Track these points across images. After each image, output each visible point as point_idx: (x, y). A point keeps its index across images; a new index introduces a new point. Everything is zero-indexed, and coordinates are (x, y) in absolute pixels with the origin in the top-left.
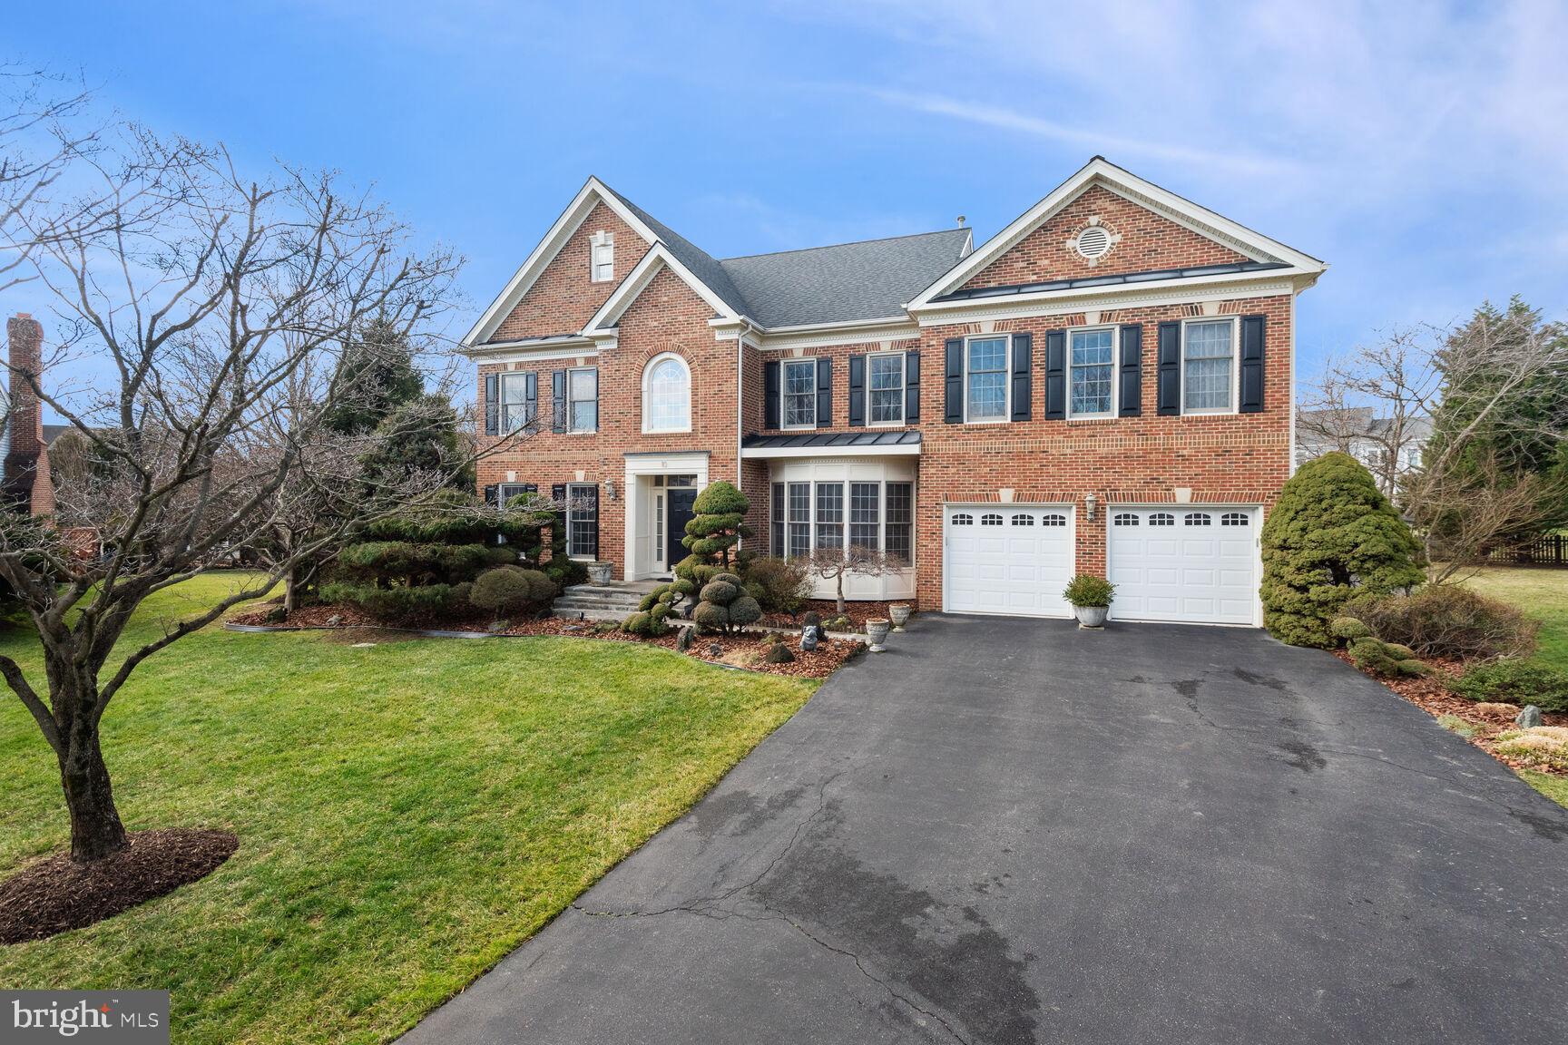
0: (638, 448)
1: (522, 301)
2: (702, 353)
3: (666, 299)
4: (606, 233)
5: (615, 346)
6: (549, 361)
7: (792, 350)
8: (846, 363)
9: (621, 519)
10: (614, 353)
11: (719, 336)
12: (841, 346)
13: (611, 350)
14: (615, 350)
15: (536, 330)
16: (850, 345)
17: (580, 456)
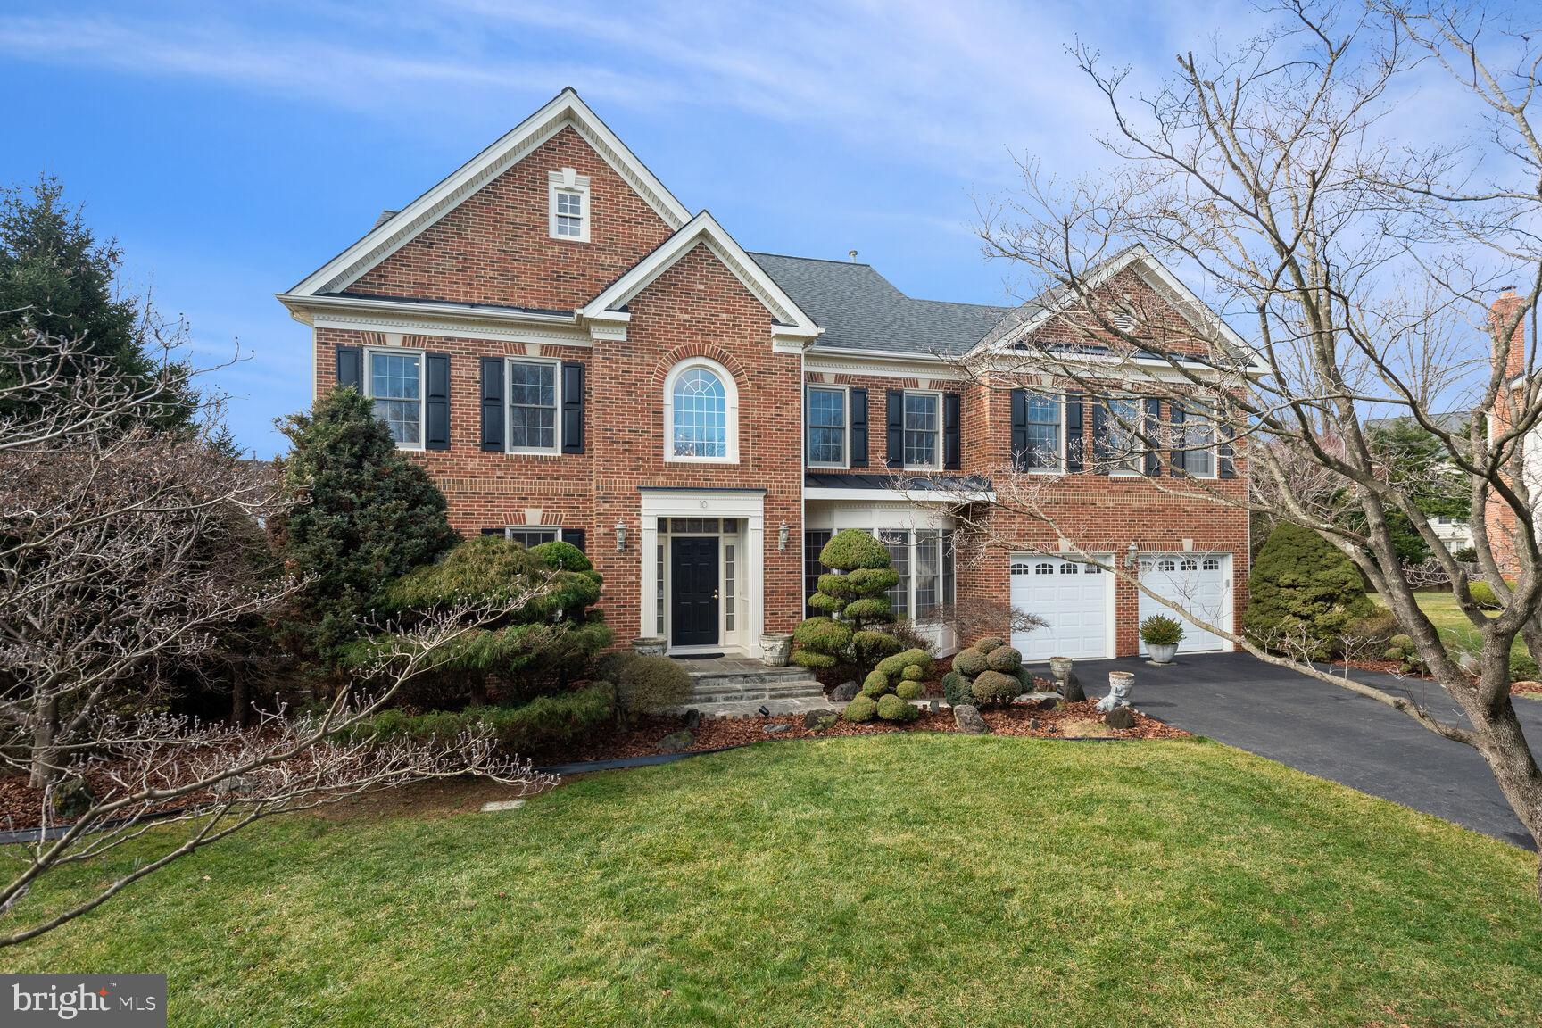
0: (661, 480)
1: (417, 240)
2: (754, 365)
3: (702, 287)
4: (578, 173)
5: (623, 337)
6: (473, 340)
7: (821, 374)
8: (883, 397)
9: (633, 578)
10: (621, 348)
11: (777, 348)
12: (878, 377)
13: (617, 342)
14: (622, 343)
15: (445, 290)
16: (887, 378)
17: (536, 487)
